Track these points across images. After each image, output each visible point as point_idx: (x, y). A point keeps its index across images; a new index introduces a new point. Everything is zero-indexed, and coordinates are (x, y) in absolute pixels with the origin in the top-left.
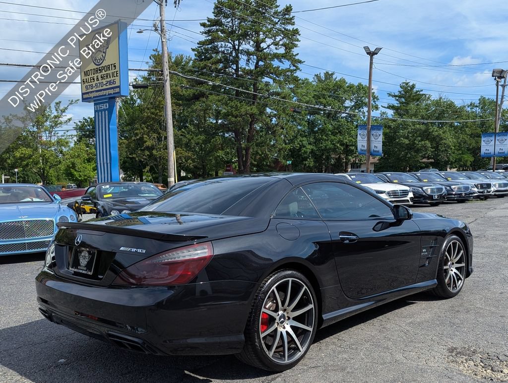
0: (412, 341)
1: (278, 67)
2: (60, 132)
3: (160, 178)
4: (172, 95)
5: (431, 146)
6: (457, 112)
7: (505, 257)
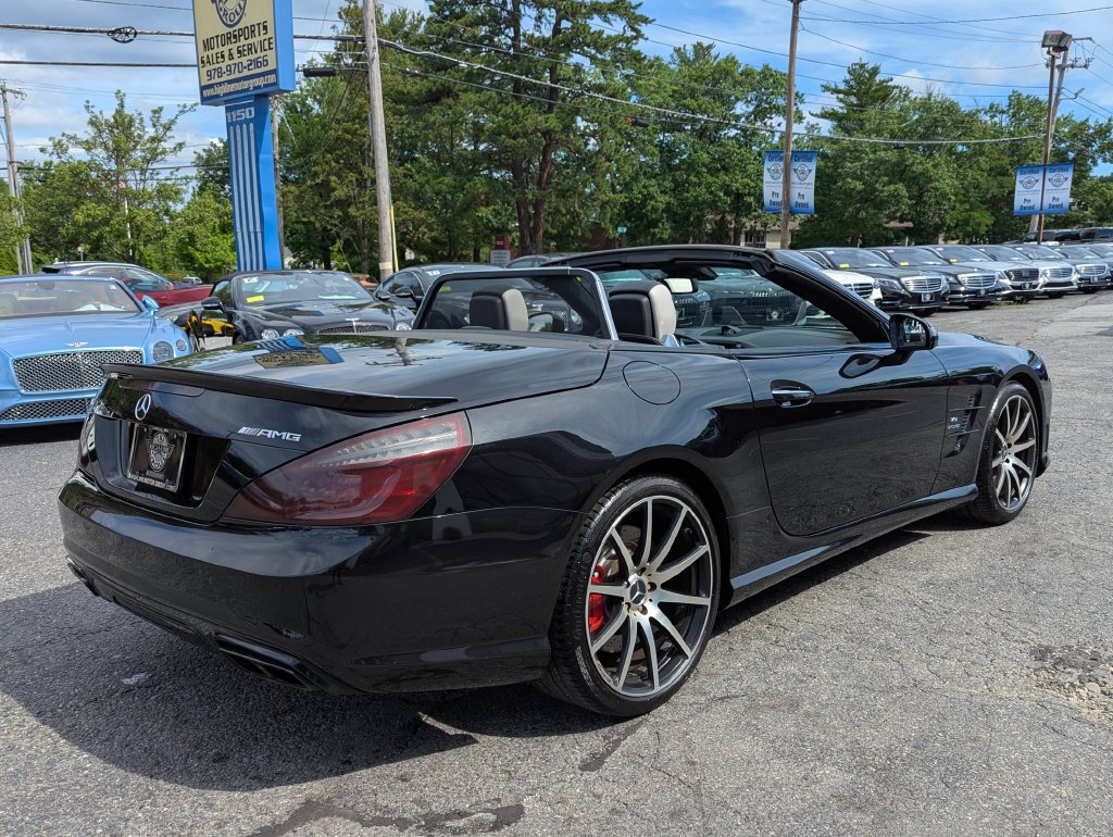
0: (941, 631)
1: (601, 32)
2: (162, 171)
3: (365, 264)
4: (385, 95)
5: (907, 195)
6: (963, 122)
7: (1102, 426)
